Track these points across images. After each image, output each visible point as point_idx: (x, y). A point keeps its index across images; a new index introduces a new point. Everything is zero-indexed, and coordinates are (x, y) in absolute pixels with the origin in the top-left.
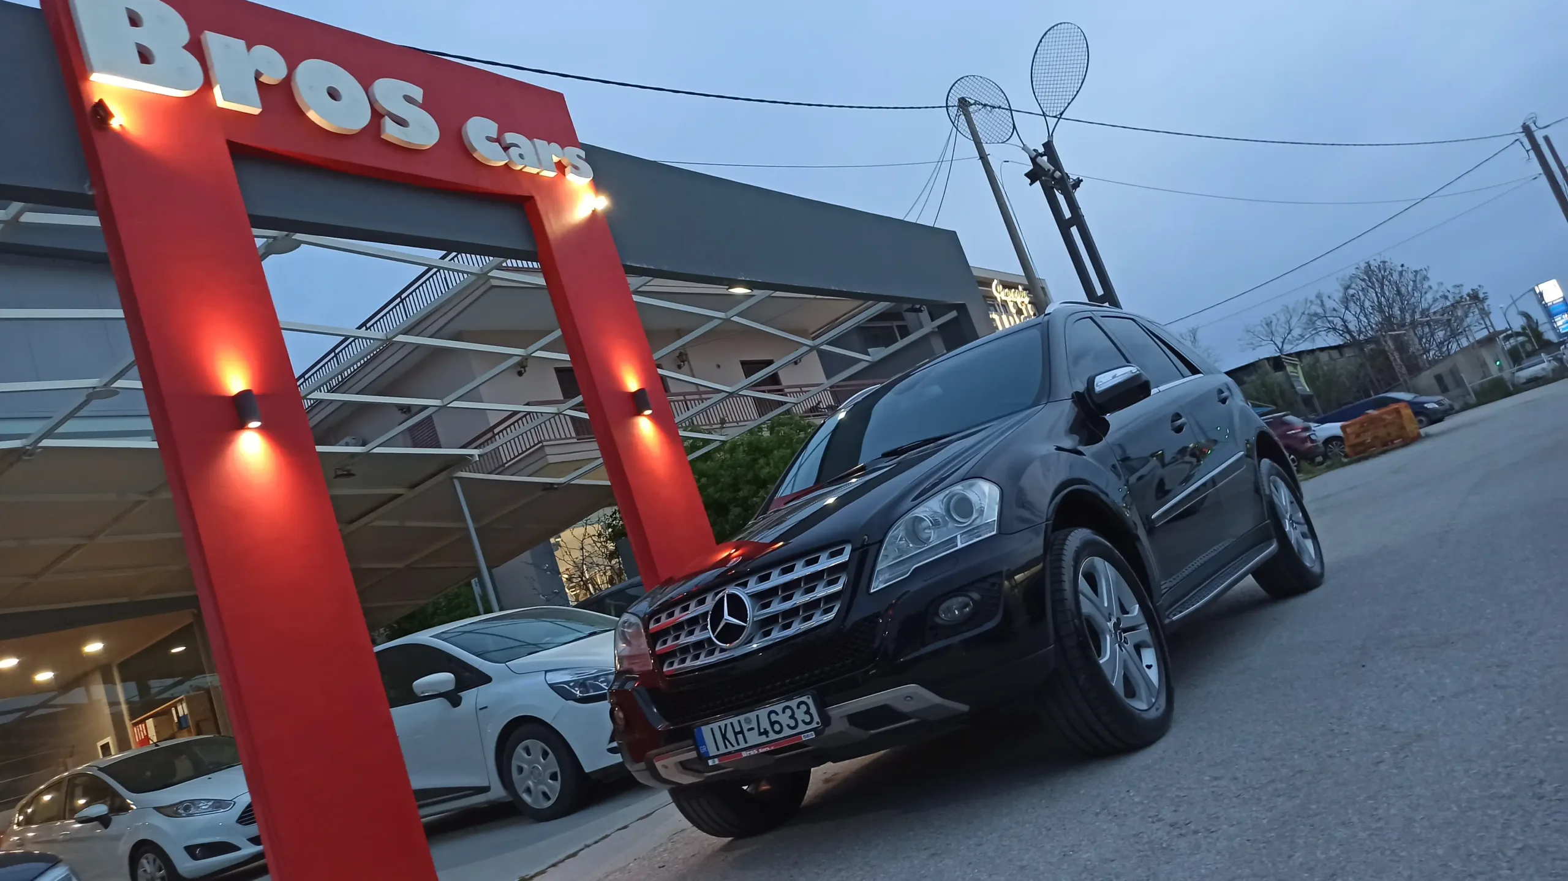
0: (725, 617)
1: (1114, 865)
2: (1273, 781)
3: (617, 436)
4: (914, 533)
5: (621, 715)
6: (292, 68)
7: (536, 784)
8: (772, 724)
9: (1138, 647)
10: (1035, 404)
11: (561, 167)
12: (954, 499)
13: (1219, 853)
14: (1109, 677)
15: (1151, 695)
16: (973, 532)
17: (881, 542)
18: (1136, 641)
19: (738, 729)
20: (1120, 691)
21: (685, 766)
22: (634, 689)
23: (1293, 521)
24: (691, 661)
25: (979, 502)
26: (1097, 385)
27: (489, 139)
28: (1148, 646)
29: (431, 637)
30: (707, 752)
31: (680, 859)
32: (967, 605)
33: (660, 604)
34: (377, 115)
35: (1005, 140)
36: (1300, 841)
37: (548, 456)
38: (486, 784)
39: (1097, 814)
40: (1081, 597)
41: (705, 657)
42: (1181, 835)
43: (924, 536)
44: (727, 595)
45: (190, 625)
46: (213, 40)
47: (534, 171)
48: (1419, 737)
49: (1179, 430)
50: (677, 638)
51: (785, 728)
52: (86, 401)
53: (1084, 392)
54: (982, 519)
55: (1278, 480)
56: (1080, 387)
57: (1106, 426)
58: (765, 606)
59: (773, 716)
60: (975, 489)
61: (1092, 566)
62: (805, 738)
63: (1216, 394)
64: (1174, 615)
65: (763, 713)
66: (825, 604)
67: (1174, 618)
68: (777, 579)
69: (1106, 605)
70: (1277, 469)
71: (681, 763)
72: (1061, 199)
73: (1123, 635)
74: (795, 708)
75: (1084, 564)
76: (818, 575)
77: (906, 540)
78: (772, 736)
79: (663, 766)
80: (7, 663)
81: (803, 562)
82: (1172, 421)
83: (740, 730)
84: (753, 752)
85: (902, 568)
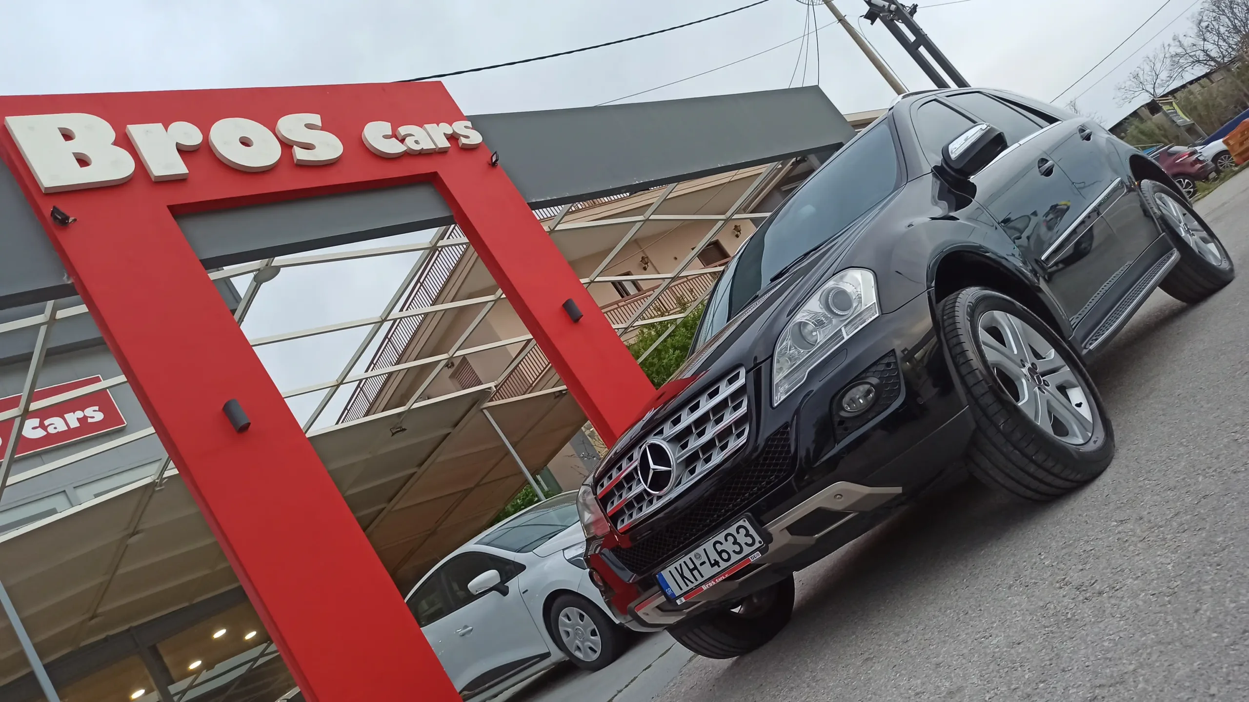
0: (652, 467)
4: (802, 339)
5: (599, 578)
6: (206, 131)
7: (582, 642)
8: (720, 553)
9: (1062, 389)
10: (897, 187)
12: (831, 293)
14: (1032, 417)
15: (1087, 429)
16: (855, 321)
17: (772, 356)
18: (1058, 382)
20: (1048, 429)
21: (661, 609)
22: (600, 552)
23: (1188, 229)
24: (637, 514)
25: (855, 290)
26: (952, 151)
28: (1073, 385)
29: (475, 544)
30: (673, 594)
32: (869, 392)
33: (600, 471)
38: (547, 651)
40: (986, 350)
41: (647, 507)
43: (811, 340)
44: (648, 446)
46: (137, 131)
49: (1048, 172)
50: (621, 495)
51: (732, 554)
53: (942, 164)
54: (862, 306)
55: (1163, 195)
56: (937, 160)
57: (973, 188)
58: (684, 446)
59: (718, 546)
60: (846, 279)
61: (994, 319)
62: (753, 559)
63: (1078, 135)
64: (1091, 344)
65: (708, 545)
66: (736, 430)
67: (1091, 347)
68: (688, 419)
69: (1016, 352)
70: (1159, 186)
71: (658, 607)
72: (903, 27)
73: (1042, 379)
74: (735, 534)
75: (982, 320)
76: (723, 404)
77: (795, 348)
78: (723, 565)
79: (644, 613)
80: (220, 633)
81: (705, 396)
82: (1040, 167)
83: (693, 566)
84: (711, 584)
85: (798, 375)
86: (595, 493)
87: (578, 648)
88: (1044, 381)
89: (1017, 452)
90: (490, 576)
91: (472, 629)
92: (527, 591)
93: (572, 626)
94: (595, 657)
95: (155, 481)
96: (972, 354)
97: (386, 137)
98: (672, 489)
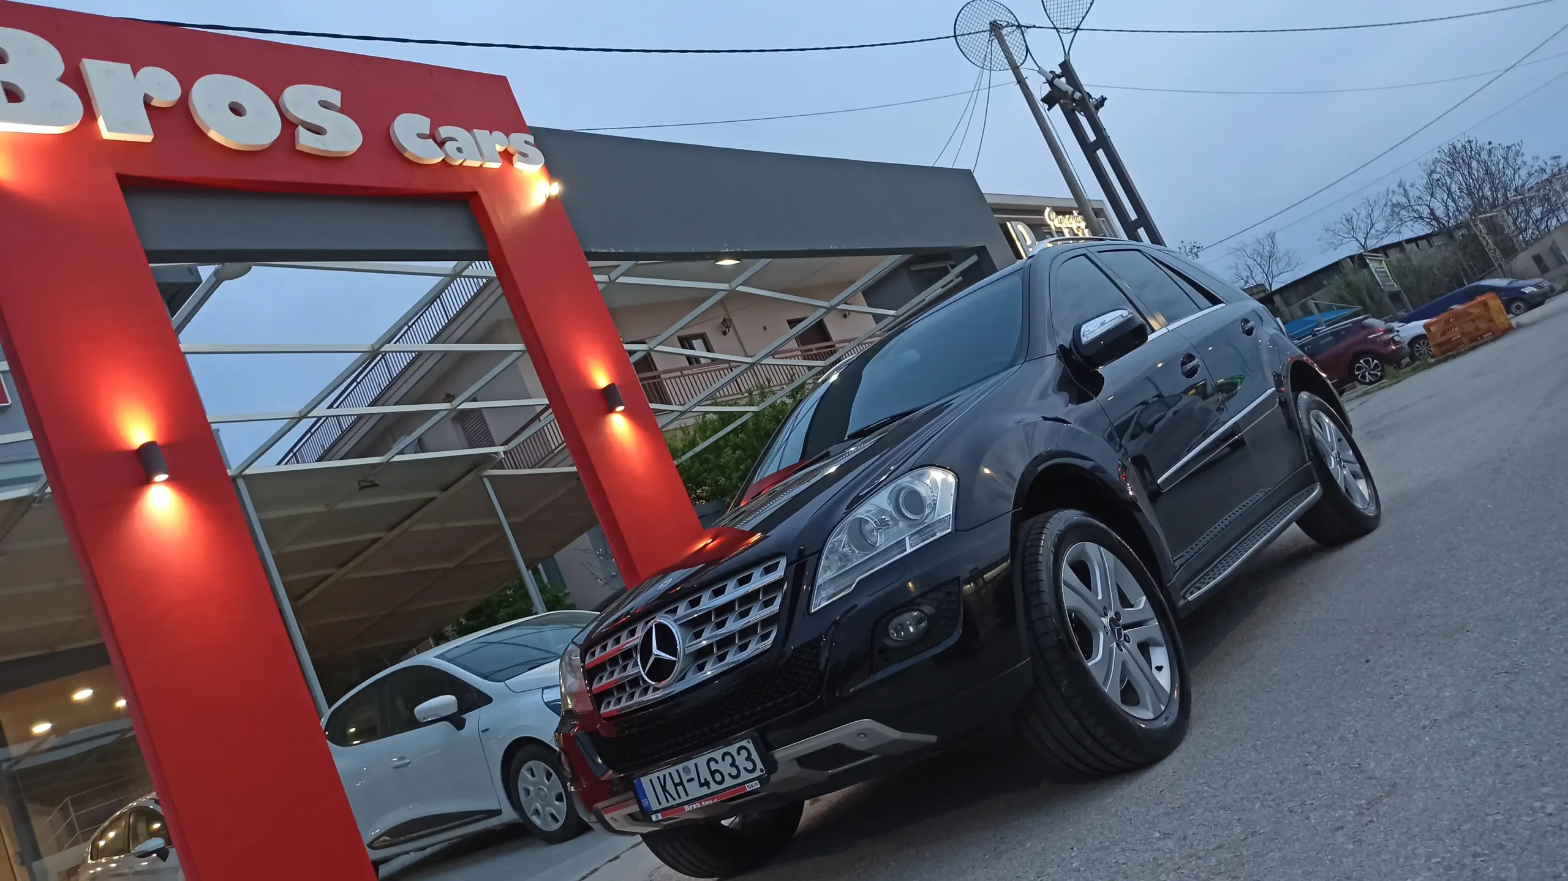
0: (654, 651)
4: (858, 539)
6: (187, 87)
7: (543, 806)
8: (712, 773)
9: (1144, 646)
10: (1012, 365)
11: (507, 156)
12: (902, 493)
14: (1101, 683)
15: (1160, 702)
16: (924, 532)
17: (820, 552)
18: (1142, 638)
19: (677, 780)
20: (1116, 698)
21: (632, 817)
23: (1339, 460)
24: (626, 702)
25: (931, 496)
26: (1083, 335)
28: (1158, 643)
29: (435, 657)
30: (649, 806)
32: (921, 620)
38: (497, 807)
40: (1065, 589)
41: (639, 696)
43: (870, 540)
44: (656, 625)
47: (476, 164)
49: (1191, 373)
50: (612, 674)
51: (727, 777)
53: (1070, 346)
54: (935, 515)
55: (1321, 413)
56: (1065, 340)
57: (1100, 380)
58: (698, 635)
60: (925, 479)
61: (1083, 552)
62: (749, 788)
63: (1238, 329)
64: (1192, 593)
65: (701, 760)
66: (761, 630)
67: (1191, 598)
68: (708, 603)
69: (1100, 597)
70: (1319, 402)
71: (629, 815)
72: (1084, 121)
73: (1123, 633)
74: (735, 754)
75: (1070, 553)
76: (752, 597)
77: (849, 547)
78: (715, 787)
79: (612, 818)
80: (83, 695)
81: (734, 581)
82: (1183, 364)
83: (679, 781)
84: (695, 806)
85: (845, 581)
86: (583, 660)
87: (537, 812)
88: (1125, 635)
89: (1075, 721)
90: (446, 701)
91: (409, 763)
92: (487, 730)
93: (534, 784)
94: (555, 827)
95: (33, 494)
96: (1047, 597)
97: (421, 136)
98: (673, 683)
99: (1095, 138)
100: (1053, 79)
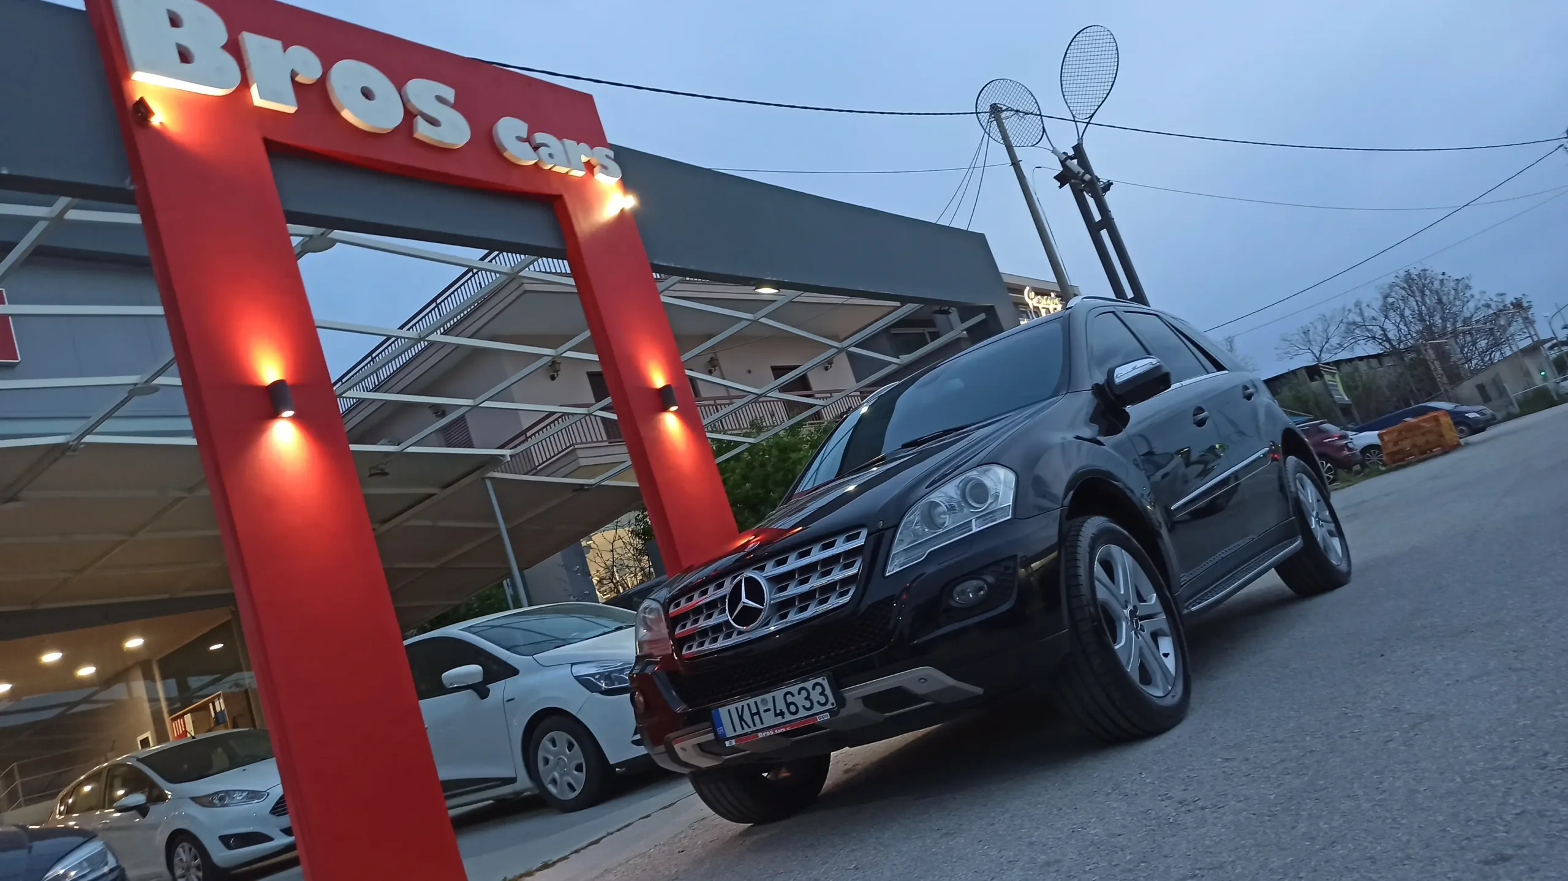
0: (742, 600)
1: (1120, 839)
2: (1282, 761)
3: (643, 431)
4: (930, 519)
5: (641, 699)
6: (327, 68)
7: (561, 775)
8: (788, 705)
9: (1155, 636)
10: (1054, 395)
11: (589, 167)
12: (971, 483)
13: (1224, 826)
14: (1124, 662)
15: (1169, 684)
16: (987, 517)
17: (897, 527)
18: (1154, 628)
19: (754, 710)
20: (1135, 677)
21: (702, 748)
22: (654, 673)
23: (1319, 519)
24: (710, 643)
25: (995, 487)
27: (519, 138)
28: (1166, 635)
29: (461, 630)
30: (724, 734)
31: (699, 844)
32: (981, 589)
33: (680, 589)
34: (410, 115)
35: (1034, 143)
36: (1305, 813)
37: (580, 459)
38: (513, 775)
39: (1108, 794)
40: (1097, 583)
41: (723, 639)
42: (1189, 811)
43: (940, 520)
44: (745, 579)
45: (228, 623)
46: (251, 41)
47: (562, 170)
48: (1430, 717)
49: (1201, 423)
50: (696, 621)
51: (801, 709)
52: (127, 397)
53: (1104, 384)
54: (997, 504)
55: (1304, 477)
56: (1100, 378)
57: (1126, 418)
58: (784, 589)
59: (789, 696)
60: (990, 474)
61: (1109, 554)
62: (821, 719)
63: (1240, 391)
64: (1193, 606)
65: (779, 694)
66: (840, 587)
67: (1193, 609)
68: (793, 563)
69: (1122, 592)
70: (1304, 466)
71: (700, 745)
72: (1091, 201)
73: (1139, 623)
74: (810, 689)
75: (1101, 551)
76: (835, 559)
77: (921, 525)
78: (788, 717)
79: (681, 748)
80: (51, 657)
81: (819, 546)
82: (1194, 415)
83: (756, 711)
84: (768, 734)
85: (917, 552)
86: (666, 612)
90: (468, 671)
92: (513, 699)
93: (555, 754)
94: (572, 795)
95: (70, 442)
98: (757, 628)
99: (1100, 218)
100: (1066, 159)
